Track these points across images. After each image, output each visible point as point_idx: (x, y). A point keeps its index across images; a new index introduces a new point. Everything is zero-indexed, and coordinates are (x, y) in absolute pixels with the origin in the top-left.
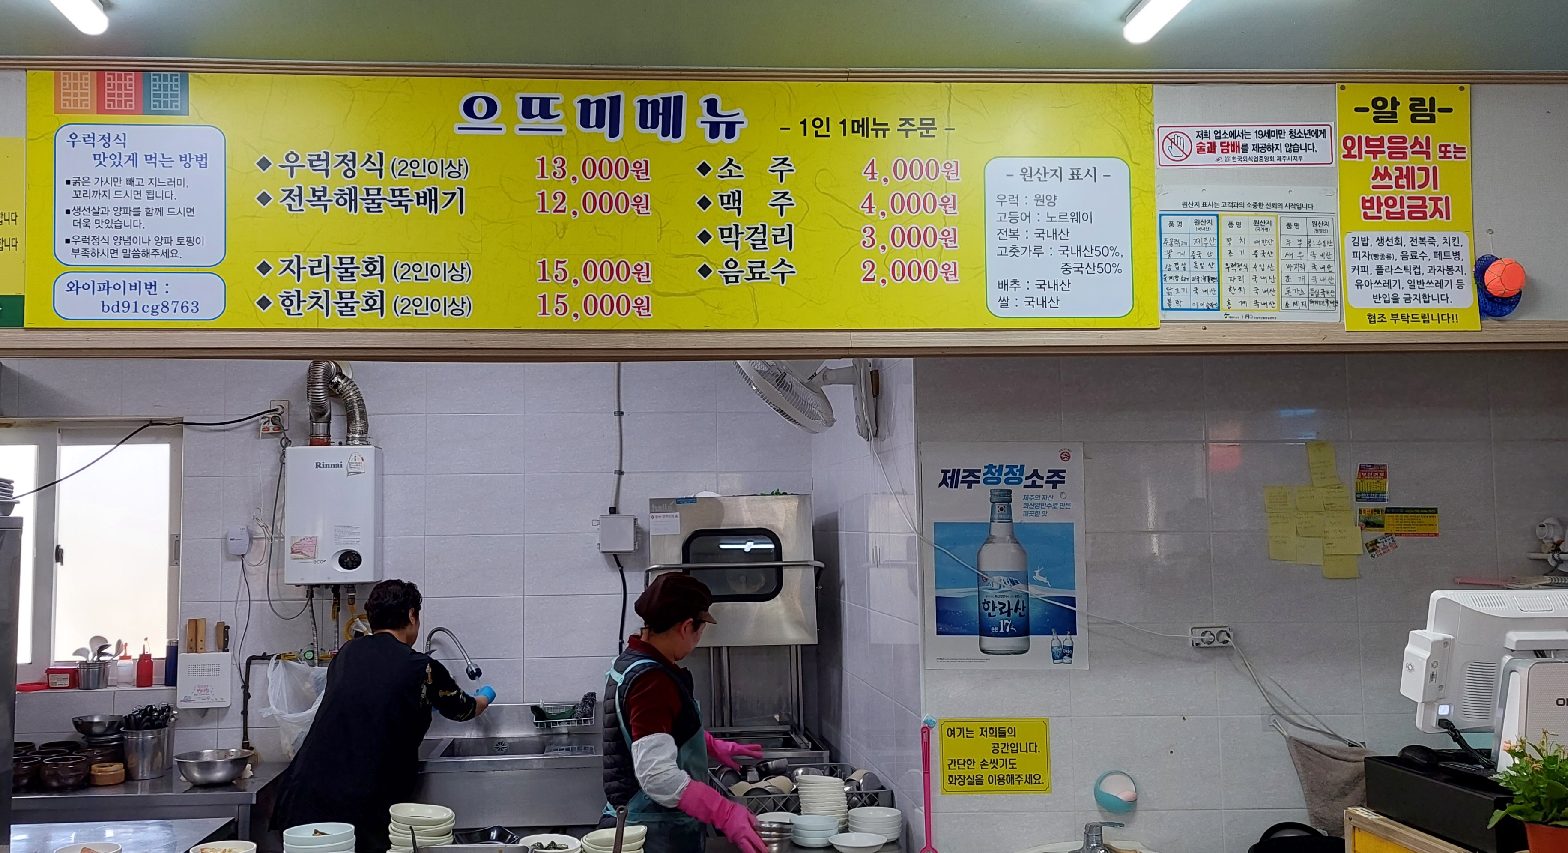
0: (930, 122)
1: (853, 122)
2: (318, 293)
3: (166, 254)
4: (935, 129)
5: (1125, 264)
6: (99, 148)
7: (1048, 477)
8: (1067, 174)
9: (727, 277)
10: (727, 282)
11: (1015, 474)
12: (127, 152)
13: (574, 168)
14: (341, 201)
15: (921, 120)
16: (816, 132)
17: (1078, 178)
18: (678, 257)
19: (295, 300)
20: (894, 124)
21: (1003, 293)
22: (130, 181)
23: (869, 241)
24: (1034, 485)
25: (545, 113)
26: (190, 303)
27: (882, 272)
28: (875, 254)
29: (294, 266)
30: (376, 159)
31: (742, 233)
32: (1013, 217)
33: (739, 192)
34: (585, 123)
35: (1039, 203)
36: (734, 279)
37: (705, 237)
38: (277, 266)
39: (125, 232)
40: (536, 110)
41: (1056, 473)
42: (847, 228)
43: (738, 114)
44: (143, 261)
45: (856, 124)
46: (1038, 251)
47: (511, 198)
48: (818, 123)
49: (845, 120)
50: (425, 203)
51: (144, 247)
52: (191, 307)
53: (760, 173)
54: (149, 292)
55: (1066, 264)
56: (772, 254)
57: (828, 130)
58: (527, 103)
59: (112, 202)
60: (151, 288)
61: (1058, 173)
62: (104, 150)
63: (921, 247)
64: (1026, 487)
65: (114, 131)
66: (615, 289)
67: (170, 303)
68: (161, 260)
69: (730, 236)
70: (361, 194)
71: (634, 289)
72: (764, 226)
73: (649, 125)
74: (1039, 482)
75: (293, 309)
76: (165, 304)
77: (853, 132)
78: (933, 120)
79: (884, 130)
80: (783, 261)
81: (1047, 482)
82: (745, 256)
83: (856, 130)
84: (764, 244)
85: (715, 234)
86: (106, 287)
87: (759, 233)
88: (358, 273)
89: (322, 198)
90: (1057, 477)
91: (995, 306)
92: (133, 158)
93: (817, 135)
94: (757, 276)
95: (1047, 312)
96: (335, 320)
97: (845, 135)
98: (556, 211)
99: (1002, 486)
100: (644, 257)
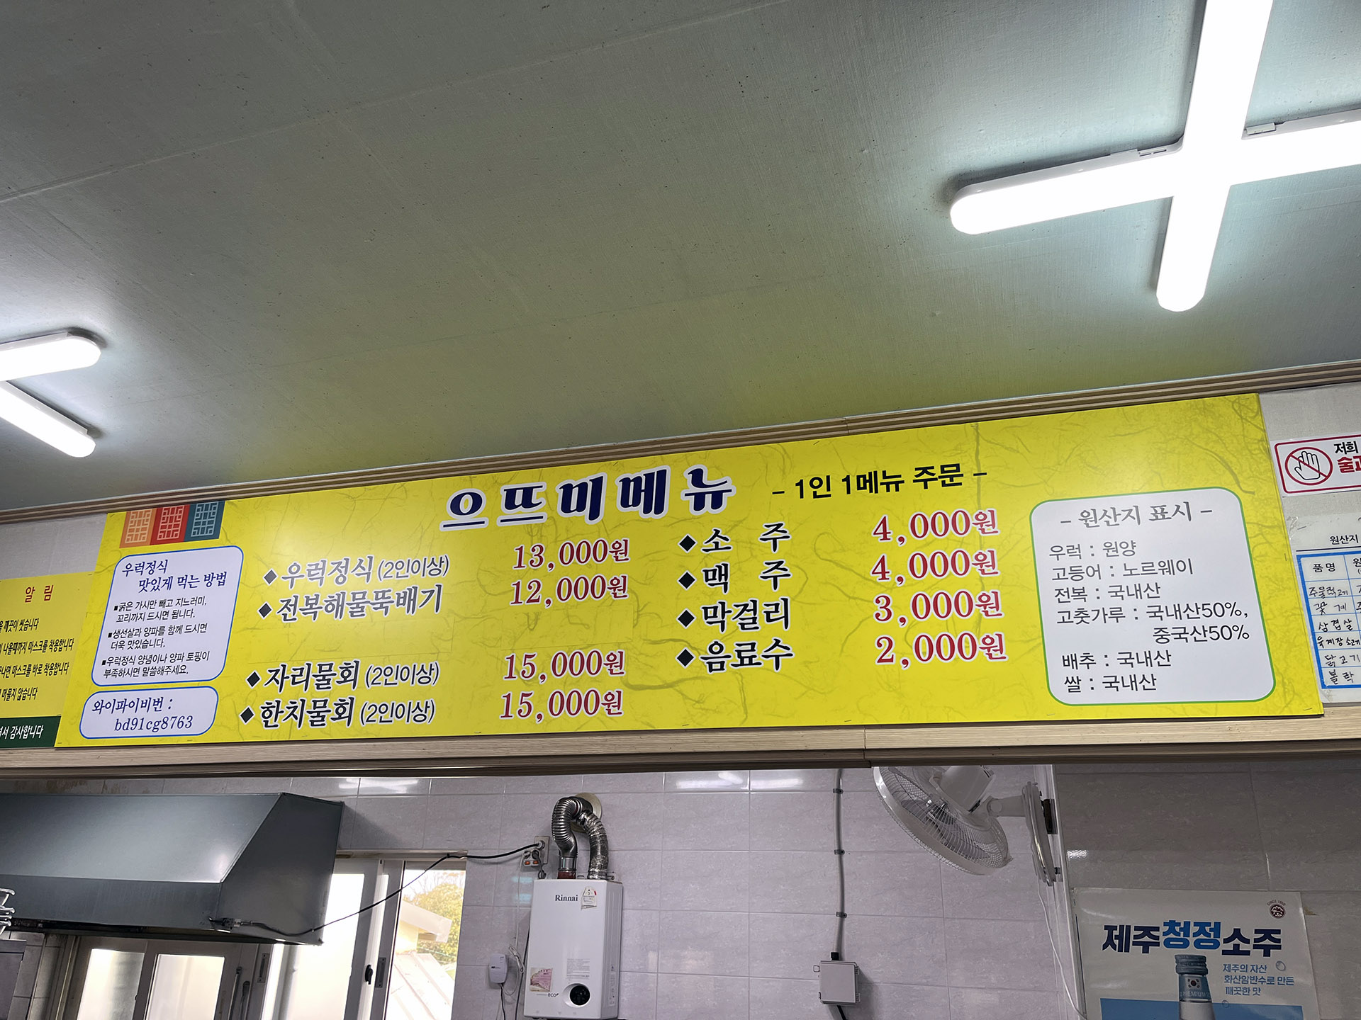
0: (955, 468)
1: (859, 477)
2: (295, 703)
3: (176, 670)
4: (962, 475)
5: (1252, 625)
6: (146, 575)
7: (1256, 940)
9: (710, 664)
10: (711, 670)
11: (1207, 935)
12: (165, 577)
13: (551, 555)
14: (330, 608)
15: (943, 467)
16: (815, 493)
17: (1164, 518)
18: (655, 643)
19: (274, 710)
20: (908, 476)
21: (1070, 672)
23: (884, 612)
24: (1236, 951)
25: (527, 503)
26: (186, 718)
27: (903, 649)
28: (892, 628)
29: (279, 677)
30: (365, 564)
31: (730, 612)
32: (1076, 573)
33: (726, 566)
34: (566, 507)
35: (1111, 553)
36: (718, 666)
37: (686, 618)
38: (264, 676)
39: (148, 652)
40: (519, 500)
41: (1267, 934)
42: (855, 598)
43: (726, 482)
44: (158, 678)
45: (861, 479)
46: (1117, 614)
47: (485, 591)
48: (816, 483)
49: (848, 477)
50: (404, 604)
51: (161, 664)
52: (186, 721)
53: (750, 542)
54: (156, 708)
55: (1161, 629)
56: (765, 634)
57: (828, 489)
58: (511, 494)
59: (145, 625)
60: (157, 705)
61: (1134, 514)
62: (149, 576)
63: (952, 617)
64: (1225, 952)
65: (159, 558)
66: (584, 683)
67: (170, 718)
68: (172, 677)
69: (715, 616)
70: (349, 599)
71: (607, 683)
72: (754, 602)
73: (630, 503)
74: (1243, 947)
75: (271, 721)
76: (165, 720)
77: (859, 488)
78: (957, 466)
79: (897, 484)
80: (777, 642)
81: (1255, 947)
82: (733, 638)
83: (862, 486)
84: (754, 622)
85: (697, 614)
86: (123, 706)
87: (749, 611)
88: (334, 680)
89: (314, 606)
90: (1268, 940)
91: (1061, 690)
92: (169, 582)
93: (815, 496)
94: (746, 661)
95: (1140, 695)
96: (308, 731)
97: (849, 492)
98: (529, 601)
99: (1192, 950)
100: (619, 644)
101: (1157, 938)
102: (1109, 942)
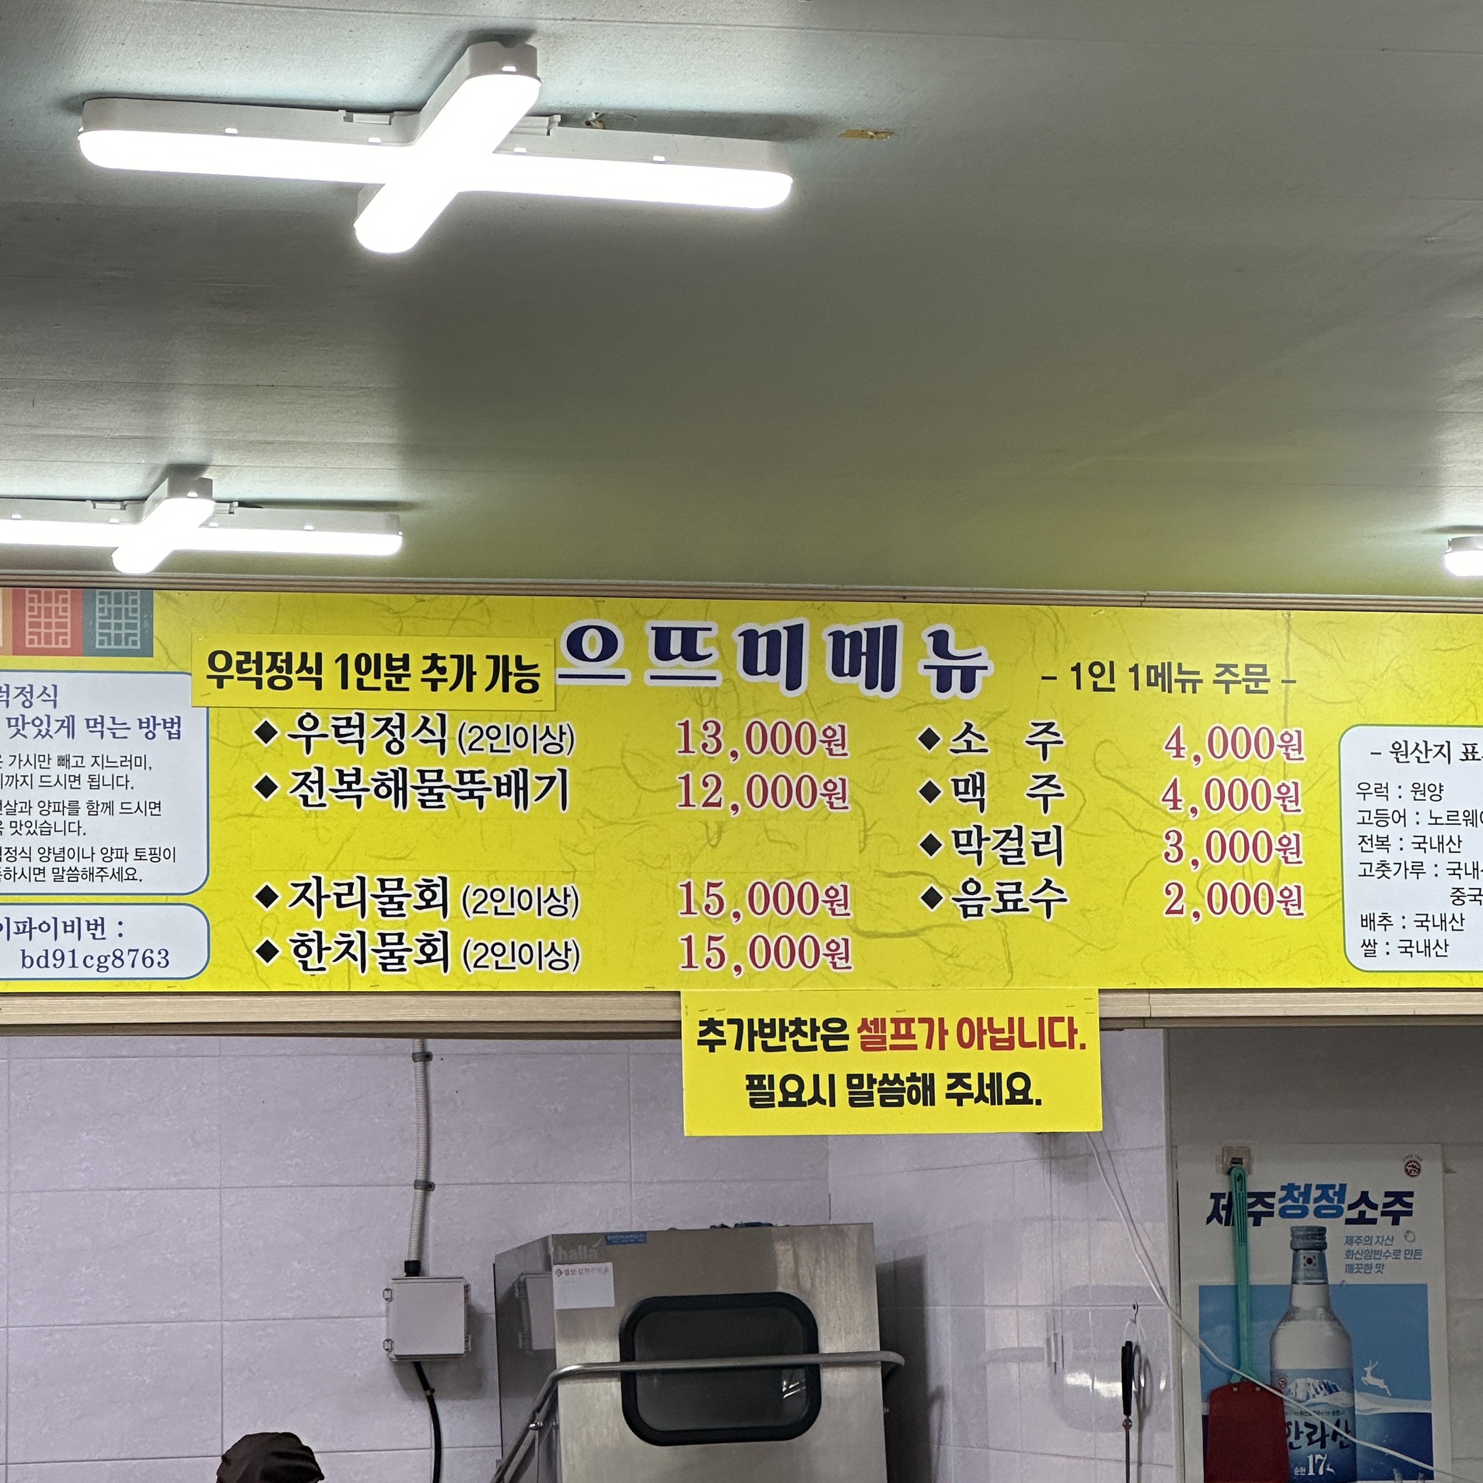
0: (1260, 670)
1: (1149, 668)
2: (349, 936)
3: (118, 875)
4: (1268, 681)
6: (16, 709)
7: (1385, 1205)
8: (1457, 752)
9: (965, 908)
10: (966, 915)
11: (1331, 1200)
12: (60, 714)
14: (383, 791)
15: (1248, 667)
16: (1095, 683)
17: (1474, 759)
18: (890, 876)
19: (314, 946)
20: (1208, 674)
21: (1368, 934)
22: (63, 761)
23: (1173, 851)
24: (1362, 1220)
25: (690, 653)
26: (156, 952)
27: (1193, 900)
28: (1183, 872)
29: (312, 894)
30: (434, 724)
31: (988, 839)
32: (1382, 817)
33: (982, 775)
34: (750, 667)
35: (1419, 796)
36: (975, 911)
37: (931, 845)
38: (285, 894)
39: (56, 841)
40: (675, 647)
41: (1398, 1197)
42: (1141, 831)
43: (980, 654)
44: (83, 886)
45: (1153, 671)
46: (1418, 869)
47: (638, 785)
48: (1097, 670)
49: (1136, 665)
50: (508, 794)
51: (86, 864)
52: (157, 958)
53: (1013, 746)
54: (94, 935)
55: (1458, 890)
56: (1033, 872)
57: (1112, 681)
58: (662, 636)
59: (36, 795)
60: (96, 929)
61: (1445, 751)
62: (24, 711)
63: (1250, 863)
64: (1349, 1221)
65: (39, 681)
66: (796, 926)
67: (125, 952)
68: (111, 885)
69: (969, 844)
70: (413, 779)
71: (825, 927)
72: (1020, 828)
73: (846, 670)
74: (1370, 1214)
75: (312, 961)
76: (118, 954)
77: (1149, 684)
78: (1264, 667)
79: (1194, 682)
80: (1049, 882)
81: (1383, 1214)
82: (992, 874)
83: (1153, 681)
84: (1019, 855)
85: (945, 839)
86: (27, 928)
87: (1012, 839)
88: (409, 904)
89: (354, 786)
90: (1399, 1205)
91: (1356, 953)
92: (69, 725)
93: (1096, 688)
94: (1010, 905)
95: (1433, 963)
96: (373, 977)
97: (1137, 688)
98: (706, 804)
99: (1311, 1221)
100: (841, 875)
101: (1271, 1206)
102: (1214, 1215)
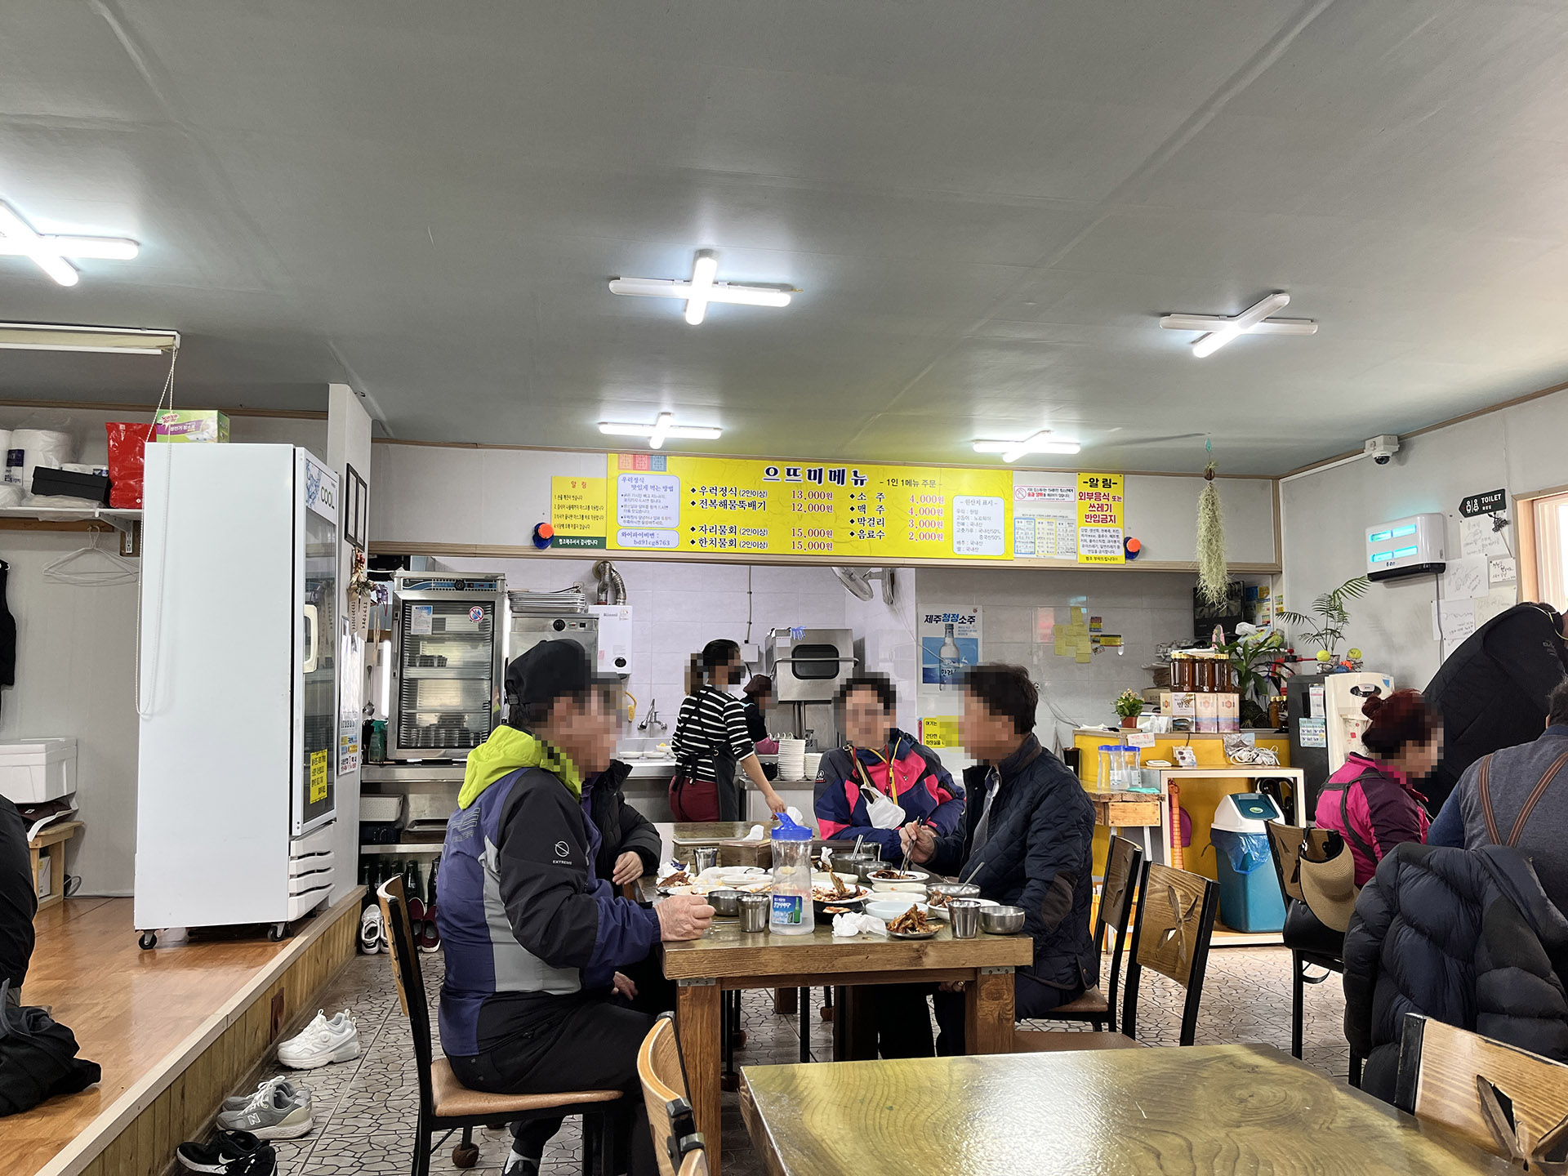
0: (933, 482)
1: (906, 480)
2: (712, 539)
3: (657, 523)
4: (935, 484)
5: (1002, 537)
6: (634, 483)
7: (969, 619)
8: (982, 502)
10: (860, 538)
12: (644, 485)
13: (805, 495)
14: (721, 505)
15: (931, 481)
18: (842, 528)
19: (704, 541)
20: (921, 482)
21: (958, 546)
22: (645, 496)
23: (911, 525)
24: (962, 622)
25: (795, 474)
26: (666, 541)
27: (916, 536)
28: (914, 530)
29: (704, 529)
30: (733, 489)
31: (866, 520)
32: (963, 518)
33: (865, 505)
34: (810, 478)
35: (972, 513)
37: (852, 521)
38: (697, 529)
39: (643, 514)
40: (792, 473)
41: (972, 617)
42: (903, 520)
43: (865, 476)
44: (649, 525)
45: (907, 482)
46: (971, 531)
47: (782, 505)
48: (893, 481)
49: (903, 480)
50: (751, 507)
51: (650, 520)
52: (666, 543)
53: (873, 499)
55: (981, 536)
56: (877, 528)
57: (897, 483)
58: (789, 470)
59: (638, 503)
60: (652, 536)
61: (979, 502)
62: (636, 484)
63: (930, 528)
64: (960, 623)
65: (639, 477)
66: (819, 539)
67: (659, 541)
68: (656, 525)
69: (861, 521)
70: (729, 502)
71: (826, 540)
72: (874, 518)
73: (833, 479)
74: (965, 621)
75: (703, 544)
76: (657, 542)
77: (906, 484)
78: (935, 481)
79: (917, 484)
80: (880, 531)
81: (968, 621)
82: (867, 529)
85: (856, 520)
86: (635, 535)
87: (872, 521)
88: (727, 532)
90: (972, 619)
91: (956, 550)
92: (646, 487)
93: (893, 485)
94: (871, 536)
95: (975, 553)
96: (718, 549)
97: (903, 485)
98: (798, 510)
99: (950, 622)
100: (830, 528)
101: (940, 619)
102: (926, 620)
